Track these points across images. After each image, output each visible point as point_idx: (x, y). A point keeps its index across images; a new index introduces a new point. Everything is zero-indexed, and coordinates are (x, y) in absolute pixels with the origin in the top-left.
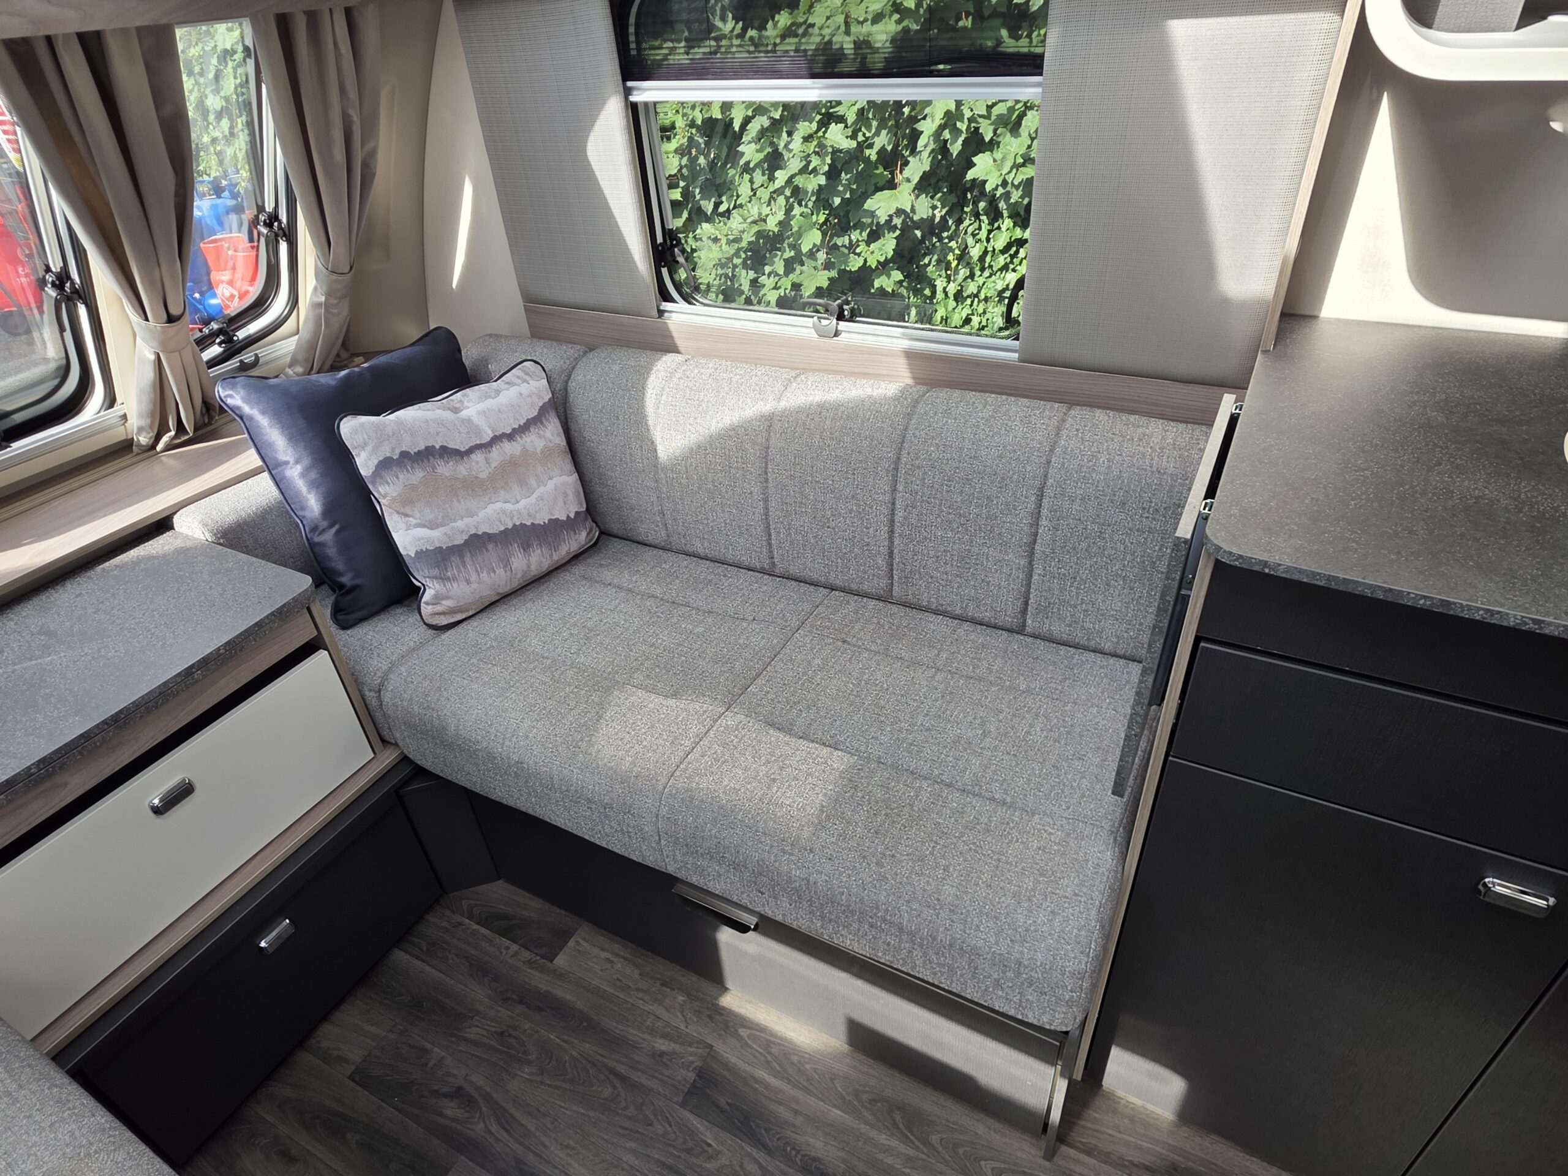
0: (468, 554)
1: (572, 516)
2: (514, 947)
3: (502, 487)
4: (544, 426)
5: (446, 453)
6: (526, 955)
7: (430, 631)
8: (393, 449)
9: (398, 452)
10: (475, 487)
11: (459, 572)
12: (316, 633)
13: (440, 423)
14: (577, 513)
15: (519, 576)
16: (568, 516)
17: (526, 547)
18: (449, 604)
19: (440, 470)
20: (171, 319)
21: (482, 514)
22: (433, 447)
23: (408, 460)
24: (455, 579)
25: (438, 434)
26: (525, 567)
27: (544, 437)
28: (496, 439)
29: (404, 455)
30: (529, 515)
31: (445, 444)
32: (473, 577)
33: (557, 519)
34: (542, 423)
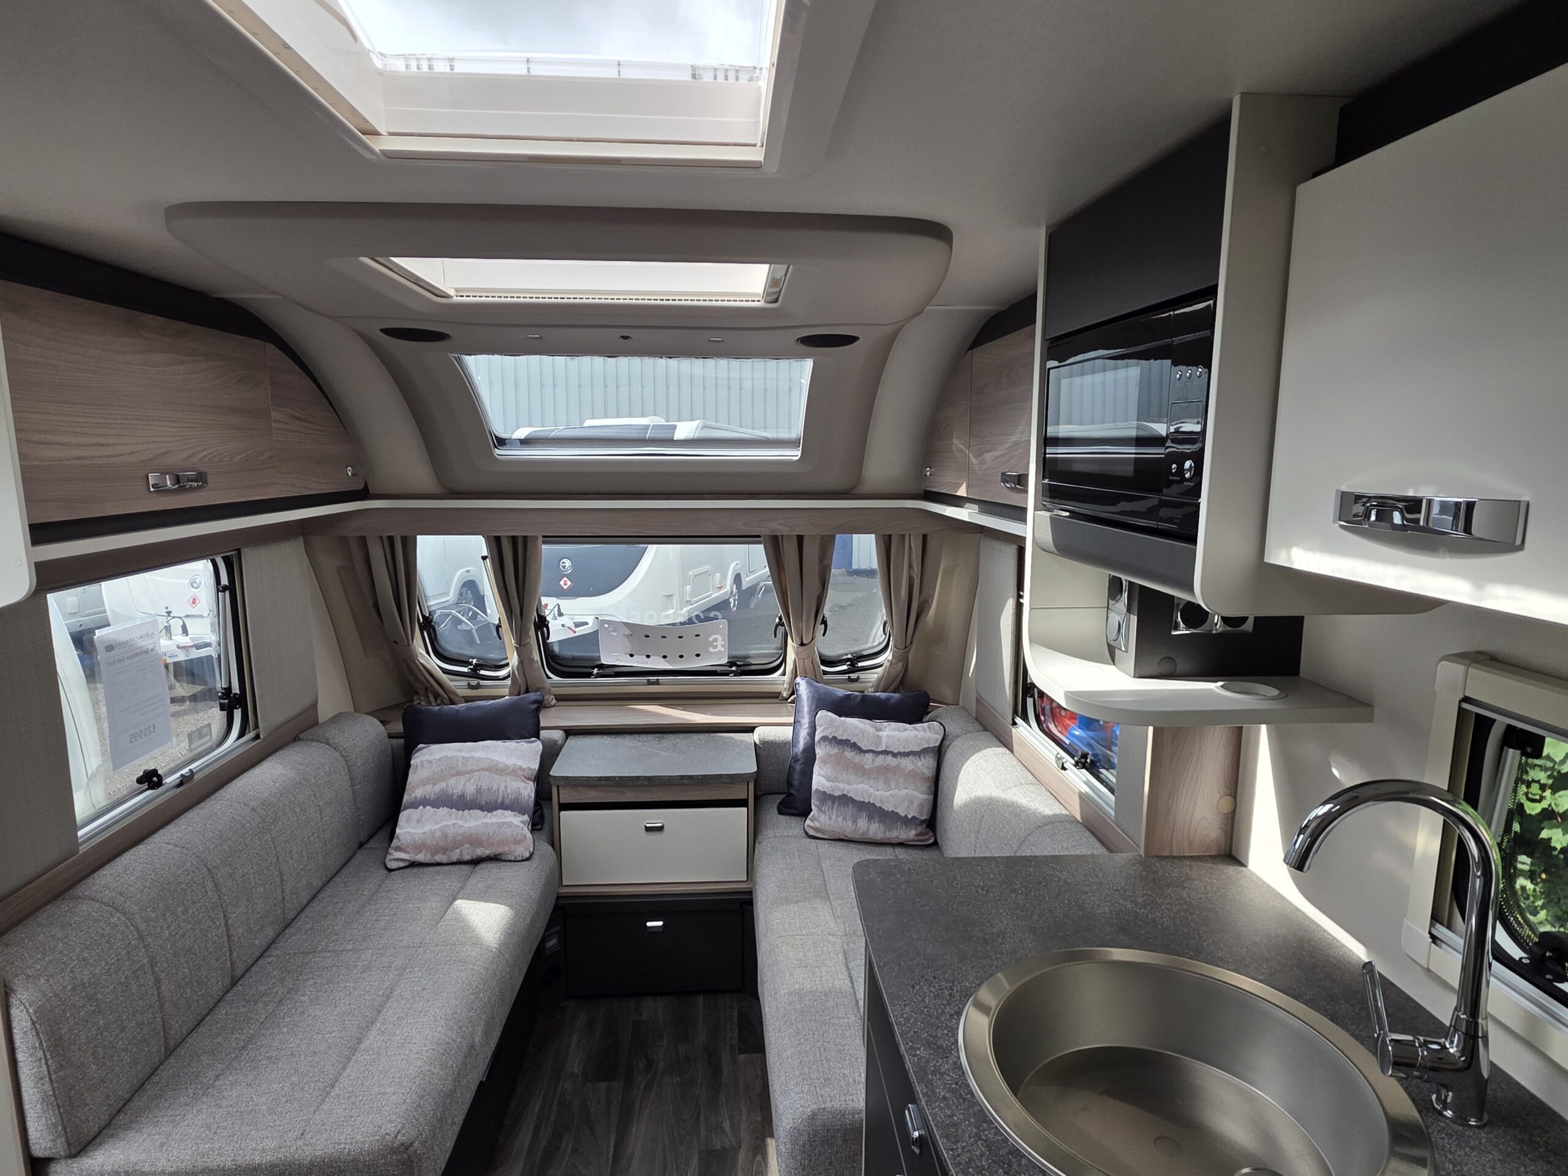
0: (837, 803)
1: (910, 817)
2: (736, 1035)
3: (874, 779)
4: (920, 759)
5: (854, 747)
6: (735, 1042)
7: (804, 834)
8: (830, 734)
9: (832, 735)
10: (861, 771)
11: (828, 810)
12: (746, 797)
13: (862, 731)
14: (914, 818)
15: (861, 832)
16: (906, 815)
17: (871, 818)
18: (817, 824)
19: (846, 753)
20: (802, 644)
21: (855, 786)
22: (850, 741)
23: (834, 741)
24: (824, 812)
25: (857, 736)
26: (865, 829)
27: (916, 765)
28: (885, 752)
29: (835, 738)
30: (881, 801)
31: (856, 742)
32: (834, 817)
33: (898, 813)
34: (919, 757)
